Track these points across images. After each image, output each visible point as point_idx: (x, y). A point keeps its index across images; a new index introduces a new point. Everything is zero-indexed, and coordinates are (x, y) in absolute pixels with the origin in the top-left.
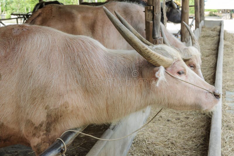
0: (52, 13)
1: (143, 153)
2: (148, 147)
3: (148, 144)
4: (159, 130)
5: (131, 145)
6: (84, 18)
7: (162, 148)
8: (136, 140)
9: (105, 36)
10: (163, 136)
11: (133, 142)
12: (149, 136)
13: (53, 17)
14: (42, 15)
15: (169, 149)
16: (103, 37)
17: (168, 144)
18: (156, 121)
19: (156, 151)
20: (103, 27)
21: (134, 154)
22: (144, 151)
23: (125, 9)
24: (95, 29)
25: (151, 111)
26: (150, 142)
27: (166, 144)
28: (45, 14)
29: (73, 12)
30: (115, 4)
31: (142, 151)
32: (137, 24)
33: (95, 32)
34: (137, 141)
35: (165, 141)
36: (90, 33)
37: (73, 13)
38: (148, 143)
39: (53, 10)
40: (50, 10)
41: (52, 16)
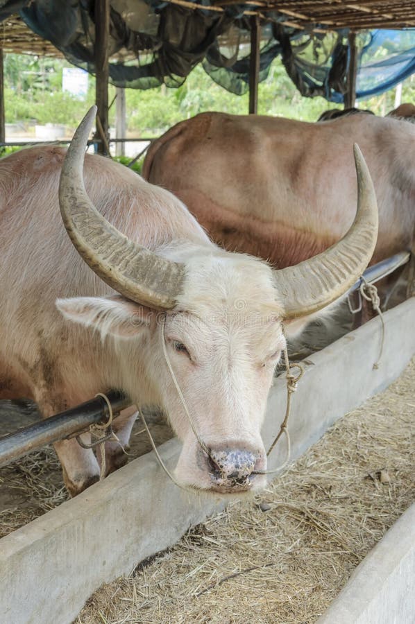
0: (206, 131)
1: (342, 455)
2: (358, 445)
3: (361, 438)
4: (404, 412)
5: (323, 436)
6: (278, 146)
7: (391, 452)
8: (336, 427)
9: (320, 189)
10: (405, 427)
11: (329, 429)
12: (373, 422)
13: (209, 138)
14: (186, 133)
15: (407, 456)
16: (315, 191)
17: (409, 446)
18: (409, 393)
19: (372, 455)
20: (318, 170)
21: (320, 454)
22: (345, 451)
23: (381, 131)
24: (299, 172)
25: (406, 370)
26: (366, 436)
27: (404, 445)
28: (192, 131)
29: (252, 131)
30: (361, 120)
31: (339, 451)
32: (403, 169)
33: (298, 178)
34: (337, 429)
35: (405, 439)
36: (287, 180)
37: (253, 134)
38: (362, 436)
39: (212, 123)
40: (206, 124)
41: (208, 136)
